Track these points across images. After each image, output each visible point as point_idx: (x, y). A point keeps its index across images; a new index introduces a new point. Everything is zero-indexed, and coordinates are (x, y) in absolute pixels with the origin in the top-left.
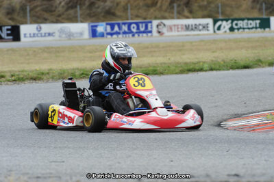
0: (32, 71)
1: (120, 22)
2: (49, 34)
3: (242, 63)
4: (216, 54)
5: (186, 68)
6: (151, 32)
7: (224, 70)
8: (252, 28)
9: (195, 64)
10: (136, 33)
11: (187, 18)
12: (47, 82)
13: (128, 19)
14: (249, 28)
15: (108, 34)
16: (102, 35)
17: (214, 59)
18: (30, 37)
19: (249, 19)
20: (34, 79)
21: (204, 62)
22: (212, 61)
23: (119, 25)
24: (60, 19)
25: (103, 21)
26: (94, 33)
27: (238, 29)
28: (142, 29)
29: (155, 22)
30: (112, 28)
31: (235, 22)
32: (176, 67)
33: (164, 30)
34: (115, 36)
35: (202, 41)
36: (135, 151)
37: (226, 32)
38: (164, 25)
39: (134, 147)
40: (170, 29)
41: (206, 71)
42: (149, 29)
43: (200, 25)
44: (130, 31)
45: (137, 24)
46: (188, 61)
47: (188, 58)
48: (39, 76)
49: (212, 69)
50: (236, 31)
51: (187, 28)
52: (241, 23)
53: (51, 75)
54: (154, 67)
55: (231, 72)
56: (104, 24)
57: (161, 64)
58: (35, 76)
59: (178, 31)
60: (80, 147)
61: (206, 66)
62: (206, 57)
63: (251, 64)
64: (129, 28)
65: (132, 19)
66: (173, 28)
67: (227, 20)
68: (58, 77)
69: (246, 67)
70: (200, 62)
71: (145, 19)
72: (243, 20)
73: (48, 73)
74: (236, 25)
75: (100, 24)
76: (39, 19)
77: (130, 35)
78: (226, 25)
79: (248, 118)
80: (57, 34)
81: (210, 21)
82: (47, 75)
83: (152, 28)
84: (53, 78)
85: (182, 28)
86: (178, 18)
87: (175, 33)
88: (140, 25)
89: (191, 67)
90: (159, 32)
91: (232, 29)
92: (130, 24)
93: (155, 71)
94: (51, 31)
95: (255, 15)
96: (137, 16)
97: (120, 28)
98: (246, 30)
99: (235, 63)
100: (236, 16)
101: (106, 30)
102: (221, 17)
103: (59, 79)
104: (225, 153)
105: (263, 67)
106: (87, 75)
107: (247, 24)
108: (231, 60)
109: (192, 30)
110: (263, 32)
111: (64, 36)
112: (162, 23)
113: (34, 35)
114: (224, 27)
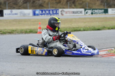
0: (9, 30)
1: (45, 9)
2: (16, 14)
3: (97, 28)
4: (86, 24)
5: (73, 30)
6: (58, 14)
7: (89, 31)
8: (101, 13)
9: (77, 28)
10: (52, 14)
11: (73, 8)
12: (15, 34)
13: (49, 8)
14: (99, 13)
15: (40, 14)
16: (38, 15)
17: (85, 26)
18: (8, 15)
19: (99, 9)
20: (10, 33)
21: (81, 27)
22: (84, 27)
23: (45, 10)
24: (20, 7)
25: (38, 9)
28: (55, 12)
29: (60, 10)
30: (42, 12)
31: (93, 10)
32: (69, 29)
33: (64, 13)
34: (43, 15)
35: (80, 18)
37: (89, 14)
38: (64, 11)
39: (53, 63)
40: (66, 13)
41: (82, 31)
42: (58, 12)
43: (79, 11)
44: (49, 13)
45: (53, 10)
46: (74, 26)
48: (12, 32)
49: (84, 30)
50: (94, 14)
51: (74, 12)
52: (96, 11)
55: (93, 32)
56: (39, 10)
57: (63, 27)
58: (10, 32)
59: (70, 14)
60: (30, 63)
61: (82, 29)
62: (82, 25)
63: (101, 28)
64: (49, 12)
65: (50, 8)
66: (68, 12)
67: (90, 10)
68: (20, 32)
69: (99, 30)
71: (56, 8)
72: (97, 9)
73: (16, 31)
74: (94, 11)
76: (11, 7)
77: (50, 15)
78: (90, 12)
79: (100, 51)
80: (19, 14)
81: (83, 10)
82: (15, 32)
84: (18, 33)
85: (71, 13)
86: (70, 8)
87: (68, 15)
89: (76, 29)
90: (62, 14)
91: (92, 13)
92: (49, 11)
95: (102, 7)
96: (53, 7)
97: (45, 12)
98: (98, 14)
99: (94, 28)
100: (94, 8)
101: (39, 12)
102: (87, 8)
103: (20, 33)
104: (92, 67)
105: (106, 30)
106: (32, 32)
107: (98, 11)
108: (93, 27)
109: (76, 13)
110: (105, 15)
111: (22, 15)
112: (63, 10)
113: (9, 14)
114: (89, 12)
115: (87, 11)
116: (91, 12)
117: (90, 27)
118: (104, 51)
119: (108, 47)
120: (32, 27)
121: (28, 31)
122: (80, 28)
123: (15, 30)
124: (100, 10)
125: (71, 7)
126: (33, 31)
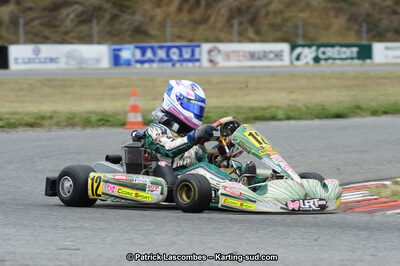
0: (27, 114)
1: (156, 45)
2: (52, 60)
3: (334, 110)
4: (294, 96)
5: (252, 115)
6: (198, 60)
7: (306, 119)
8: (347, 59)
9: (264, 109)
10: (179, 61)
11: (252, 41)
12: (50, 130)
13: (165, 41)
14: (341, 59)
15: (138, 61)
17: (293, 104)
18: (24, 63)
19: (342, 46)
20: (31, 125)
21: (278, 107)
22: (289, 106)
23: (152, 48)
24: (67, 37)
25: (130, 43)
26: (116, 60)
27: (326, 60)
29: (206, 47)
30: (143, 51)
31: (322, 49)
34: (147, 65)
35: (273, 75)
36: (181, 236)
37: (307, 63)
38: (219, 51)
39: (180, 229)
40: (228, 56)
41: (280, 120)
42: (197, 56)
43: (271, 52)
44: (169, 59)
45: (179, 48)
46: (254, 104)
47: (254, 100)
48: (39, 121)
49: (289, 118)
50: (323, 62)
51: (252, 56)
52: (330, 52)
53: (55, 120)
55: (317, 122)
56: (131, 46)
57: (216, 108)
58: (32, 120)
59: (239, 60)
60: (100, 228)
61: (280, 114)
62: (280, 99)
63: (346, 112)
64: (168, 55)
65: (172, 41)
66: (232, 55)
67: (310, 46)
68: (65, 124)
69: (339, 116)
70: (270, 107)
71: (191, 41)
72: (333, 46)
73: (51, 117)
74: (324, 53)
75: (127, 46)
76: (36, 37)
77: (169, 64)
78: (308, 54)
80: (63, 60)
81: (285, 47)
82: (50, 121)
83: (200, 54)
84: (58, 124)
85: (245, 56)
86: (240, 41)
87: (233, 63)
88: (184, 50)
89: (259, 114)
90: (211, 61)
91: (317, 60)
92: (169, 49)
94: (54, 56)
95: (352, 39)
96: (180, 37)
97: (154, 53)
98: (338, 62)
99: (323, 109)
100: (323, 40)
101: (134, 55)
102: (301, 42)
103: (67, 126)
104: (313, 243)
105: (363, 116)
106: (108, 121)
107: (339, 53)
108: (318, 105)
109: (259, 59)
110: (362, 65)
111: (72, 63)
112: (215, 48)
113: (30, 61)
114: (306, 56)
115: (298, 50)
116: (313, 55)
117: (306, 106)
119: (370, 176)
120: (108, 106)
121: (94, 118)
122: (274, 109)
123: (49, 115)
124: (344, 49)
125: (243, 38)
126: (111, 119)
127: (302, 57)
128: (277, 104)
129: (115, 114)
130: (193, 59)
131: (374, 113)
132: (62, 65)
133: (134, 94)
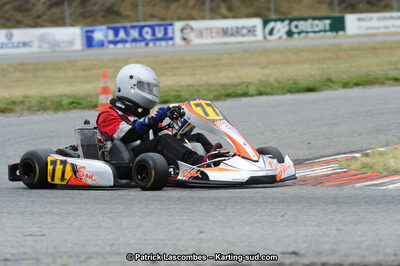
1: (128, 24)
2: (25, 44)
3: (305, 84)
4: (267, 71)
5: (223, 92)
6: (172, 39)
7: (278, 94)
8: (319, 32)
9: (236, 86)
10: (152, 40)
11: (224, 17)
12: (21, 115)
13: (138, 21)
14: (314, 32)
15: (110, 42)
16: (101, 44)
17: (264, 79)
19: (314, 19)
20: (2, 111)
21: (249, 84)
22: (261, 81)
23: (125, 28)
24: (40, 21)
25: (102, 24)
26: (89, 42)
27: (299, 33)
28: (160, 34)
29: (178, 25)
30: (116, 34)
31: (295, 23)
32: (209, 90)
33: (192, 36)
34: (120, 46)
35: (246, 51)
36: (149, 218)
37: (280, 37)
38: (192, 29)
39: (148, 211)
40: (201, 34)
41: (252, 96)
42: (170, 35)
43: (243, 27)
44: (142, 39)
45: (152, 27)
46: (226, 81)
47: (226, 77)
48: (11, 107)
49: (260, 94)
50: (296, 36)
51: (225, 32)
52: (303, 25)
53: (27, 104)
54: (177, 91)
55: (289, 97)
56: (104, 27)
57: (188, 86)
58: (3, 106)
59: (212, 37)
61: (252, 90)
62: (252, 75)
63: (318, 85)
64: (141, 34)
65: (145, 20)
66: (204, 32)
67: (282, 20)
68: (36, 108)
69: (310, 90)
70: (243, 83)
71: (163, 19)
72: (305, 19)
73: (22, 102)
74: (296, 27)
75: (99, 27)
76: (9, 22)
77: (143, 44)
78: (281, 28)
79: (312, 165)
80: (36, 44)
81: (257, 22)
82: (21, 106)
83: (173, 33)
84: (29, 109)
85: (217, 33)
86: (212, 18)
87: (206, 40)
88: (157, 29)
89: (230, 91)
90: (184, 39)
91: (290, 34)
92: (141, 28)
93: (179, 97)
94: (26, 40)
95: (324, 12)
96: (152, 17)
97: (127, 34)
98: (311, 35)
99: (294, 83)
100: (296, 14)
101: (107, 36)
102: (273, 16)
103: (39, 110)
104: (279, 219)
105: (335, 89)
106: (79, 104)
107: (312, 25)
108: (289, 80)
109: (232, 35)
110: (334, 37)
111: (45, 46)
112: (188, 25)
113: (3, 46)
114: (279, 31)
115: (271, 25)
116: (286, 29)
117: (279, 82)
118: (328, 163)
119: (341, 149)
120: (80, 89)
121: (65, 101)
122: (245, 85)
123: (20, 100)
124: (317, 22)
125: (215, 14)
126: (84, 102)
127: (275, 31)
128: (248, 80)
129: (86, 96)
130: (166, 38)
131: (346, 85)
132: (35, 49)
133: (104, 76)
